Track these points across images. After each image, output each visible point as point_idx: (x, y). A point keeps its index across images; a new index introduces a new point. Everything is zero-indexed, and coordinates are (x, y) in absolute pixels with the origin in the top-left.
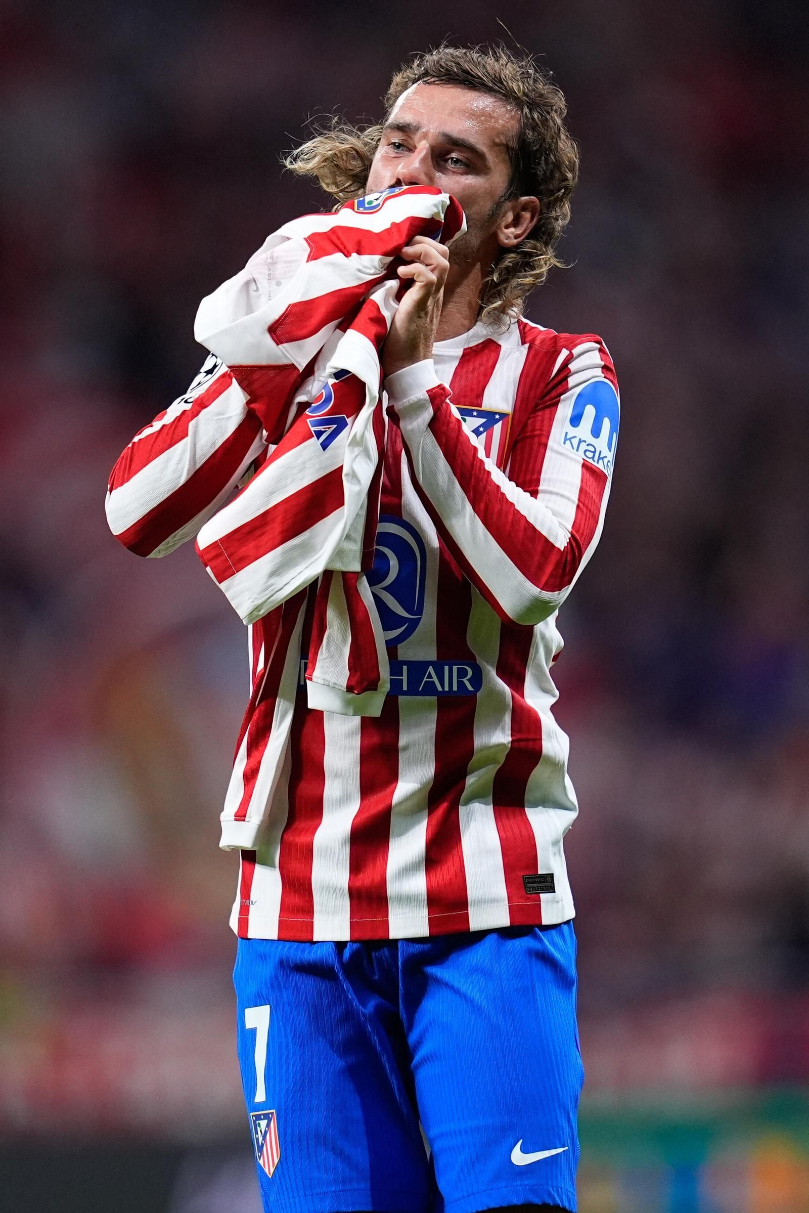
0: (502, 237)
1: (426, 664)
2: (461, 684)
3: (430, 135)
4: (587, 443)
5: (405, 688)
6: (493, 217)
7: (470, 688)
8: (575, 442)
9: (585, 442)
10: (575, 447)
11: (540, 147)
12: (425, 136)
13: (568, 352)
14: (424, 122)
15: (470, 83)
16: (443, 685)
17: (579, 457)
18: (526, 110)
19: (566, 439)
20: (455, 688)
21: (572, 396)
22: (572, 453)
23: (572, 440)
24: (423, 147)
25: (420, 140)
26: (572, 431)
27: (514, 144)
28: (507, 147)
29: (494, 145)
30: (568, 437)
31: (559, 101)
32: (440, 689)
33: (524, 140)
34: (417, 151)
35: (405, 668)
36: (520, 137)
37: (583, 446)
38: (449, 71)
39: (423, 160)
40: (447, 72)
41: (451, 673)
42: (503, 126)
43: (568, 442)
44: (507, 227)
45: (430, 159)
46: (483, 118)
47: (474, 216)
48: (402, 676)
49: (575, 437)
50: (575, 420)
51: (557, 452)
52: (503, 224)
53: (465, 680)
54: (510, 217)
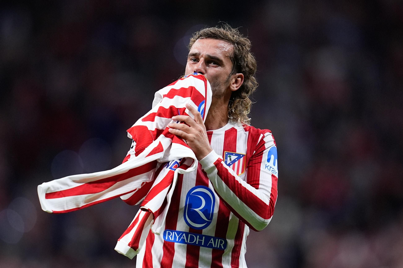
0: (231, 88)
1: (211, 237)
2: (220, 246)
3: (204, 56)
4: (272, 168)
5: (203, 244)
6: (228, 81)
7: (223, 248)
8: (269, 167)
9: (272, 167)
10: (269, 169)
11: (241, 56)
12: (202, 56)
13: (263, 135)
14: (201, 51)
15: (216, 37)
16: (215, 246)
17: (271, 173)
18: (236, 44)
19: (266, 167)
20: (218, 247)
21: (267, 151)
22: (268, 172)
23: (268, 167)
24: (202, 60)
25: (201, 58)
26: (268, 164)
27: (232, 56)
28: (230, 58)
29: (226, 57)
30: (267, 166)
31: (248, 43)
32: (214, 246)
33: (236, 54)
34: (200, 61)
35: (204, 237)
36: (234, 54)
37: (271, 169)
38: (208, 34)
39: (202, 64)
40: (207, 34)
41: (218, 241)
42: (228, 50)
43: (267, 168)
44: (233, 84)
45: (204, 64)
46: (221, 48)
47: (221, 81)
48: (202, 240)
49: (269, 166)
50: (269, 160)
51: (264, 172)
52: (232, 83)
53: (222, 245)
54: (234, 80)
